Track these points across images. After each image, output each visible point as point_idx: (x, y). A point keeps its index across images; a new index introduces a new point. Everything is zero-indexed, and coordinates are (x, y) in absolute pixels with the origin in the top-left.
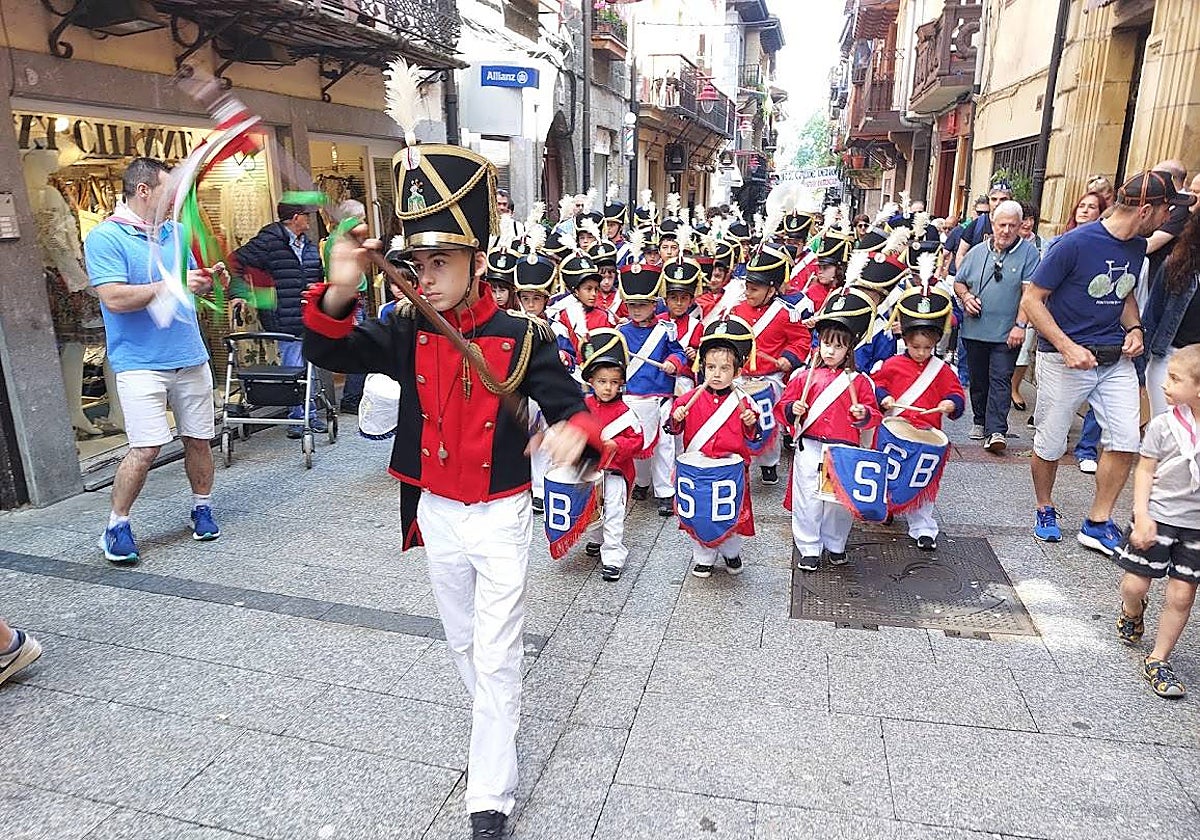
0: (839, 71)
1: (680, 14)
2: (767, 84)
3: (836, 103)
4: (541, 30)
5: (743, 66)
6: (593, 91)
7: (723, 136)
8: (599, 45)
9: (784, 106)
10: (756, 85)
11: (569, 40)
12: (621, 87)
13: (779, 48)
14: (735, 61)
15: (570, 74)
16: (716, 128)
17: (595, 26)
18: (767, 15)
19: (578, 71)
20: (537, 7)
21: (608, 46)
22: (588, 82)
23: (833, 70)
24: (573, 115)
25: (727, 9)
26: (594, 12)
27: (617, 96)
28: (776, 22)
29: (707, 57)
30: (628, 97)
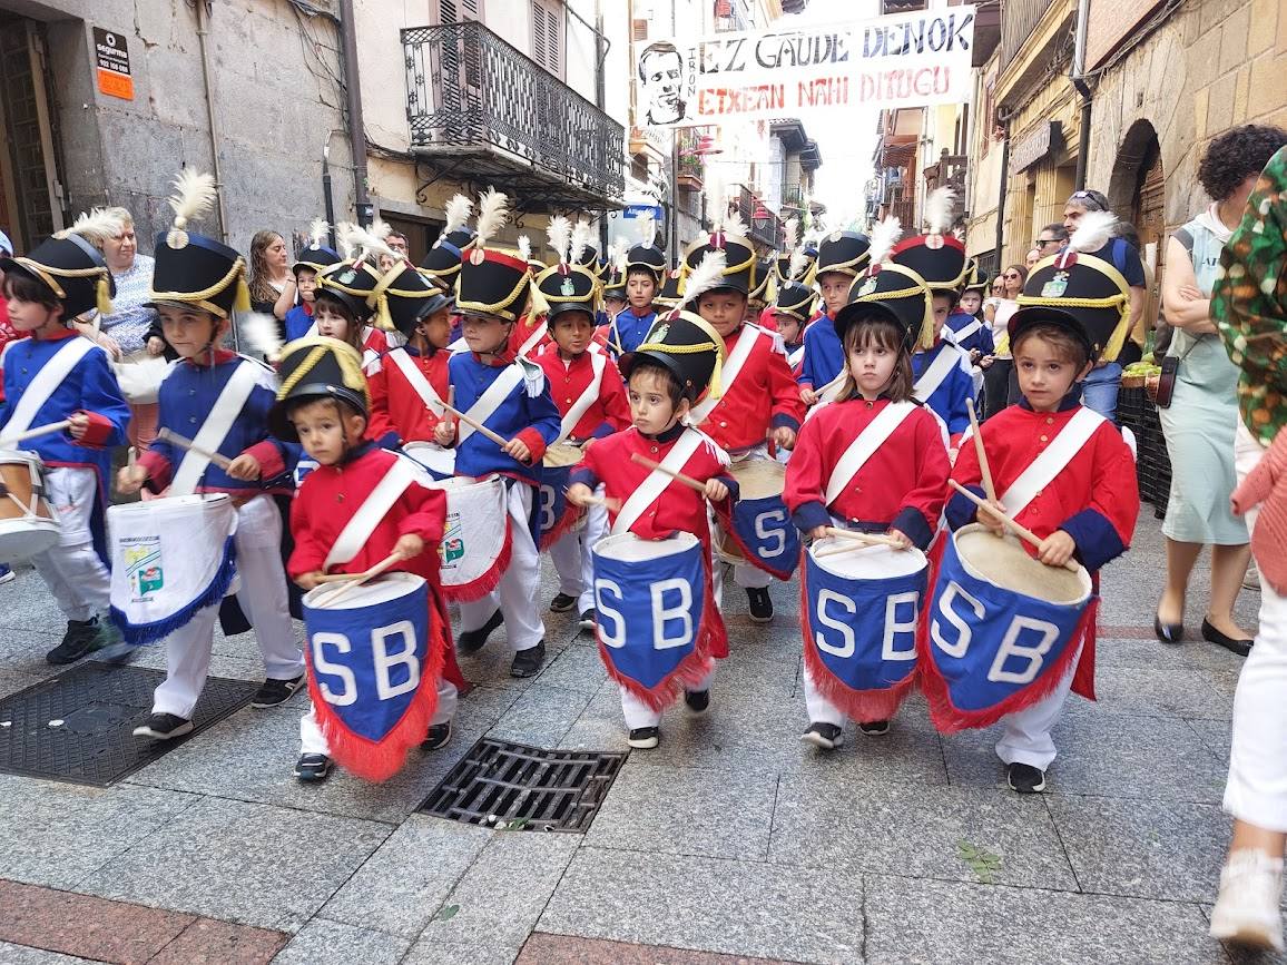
0: (875, 185)
1: (736, 148)
2: (807, 199)
3: (871, 215)
4: (649, 175)
5: (785, 185)
6: (680, 217)
7: (772, 248)
8: (683, 181)
9: (823, 218)
10: (797, 201)
11: (666, 181)
12: (696, 210)
13: (817, 167)
14: (778, 181)
15: (665, 204)
16: (766, 240)
17: (680, 168)
18: (806, 140)
19: (670, 202)
20: (646, 159)
21: (690, 182)
22: (676, 209)
23: (867, 184)
24: (667, 235)
25: (771, 135)
26: (680, 157)
27: (693, 218)
28: (814, 145)
29: (756, 182)
30: (700, 217)
